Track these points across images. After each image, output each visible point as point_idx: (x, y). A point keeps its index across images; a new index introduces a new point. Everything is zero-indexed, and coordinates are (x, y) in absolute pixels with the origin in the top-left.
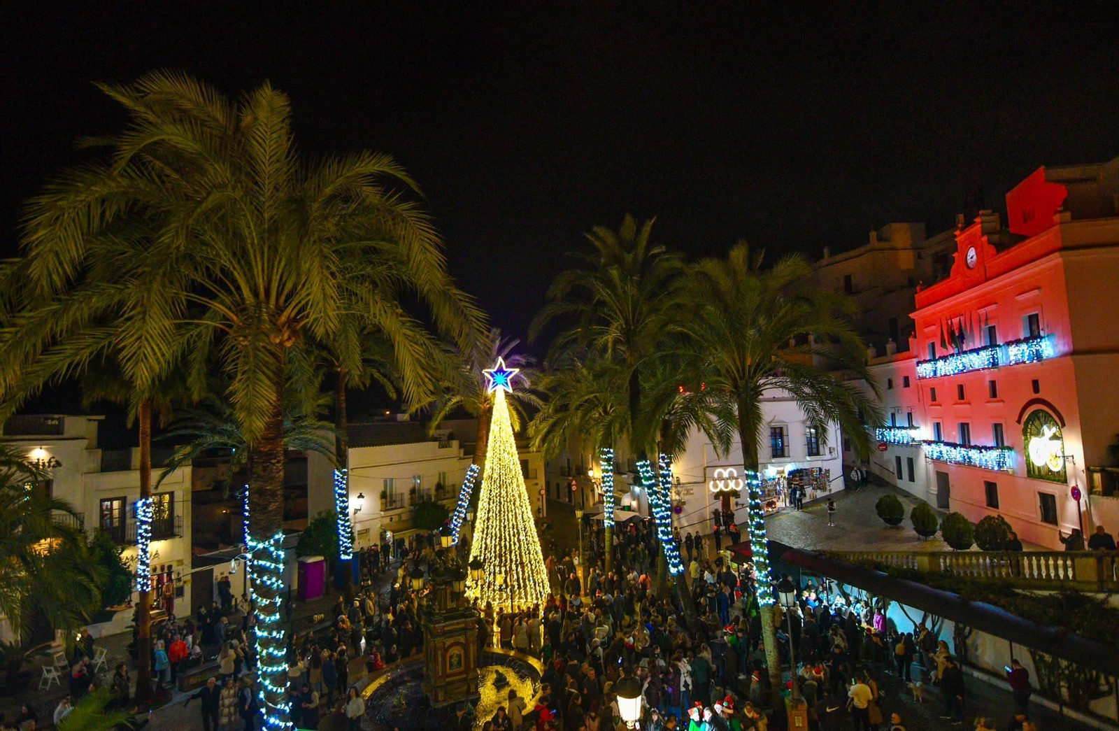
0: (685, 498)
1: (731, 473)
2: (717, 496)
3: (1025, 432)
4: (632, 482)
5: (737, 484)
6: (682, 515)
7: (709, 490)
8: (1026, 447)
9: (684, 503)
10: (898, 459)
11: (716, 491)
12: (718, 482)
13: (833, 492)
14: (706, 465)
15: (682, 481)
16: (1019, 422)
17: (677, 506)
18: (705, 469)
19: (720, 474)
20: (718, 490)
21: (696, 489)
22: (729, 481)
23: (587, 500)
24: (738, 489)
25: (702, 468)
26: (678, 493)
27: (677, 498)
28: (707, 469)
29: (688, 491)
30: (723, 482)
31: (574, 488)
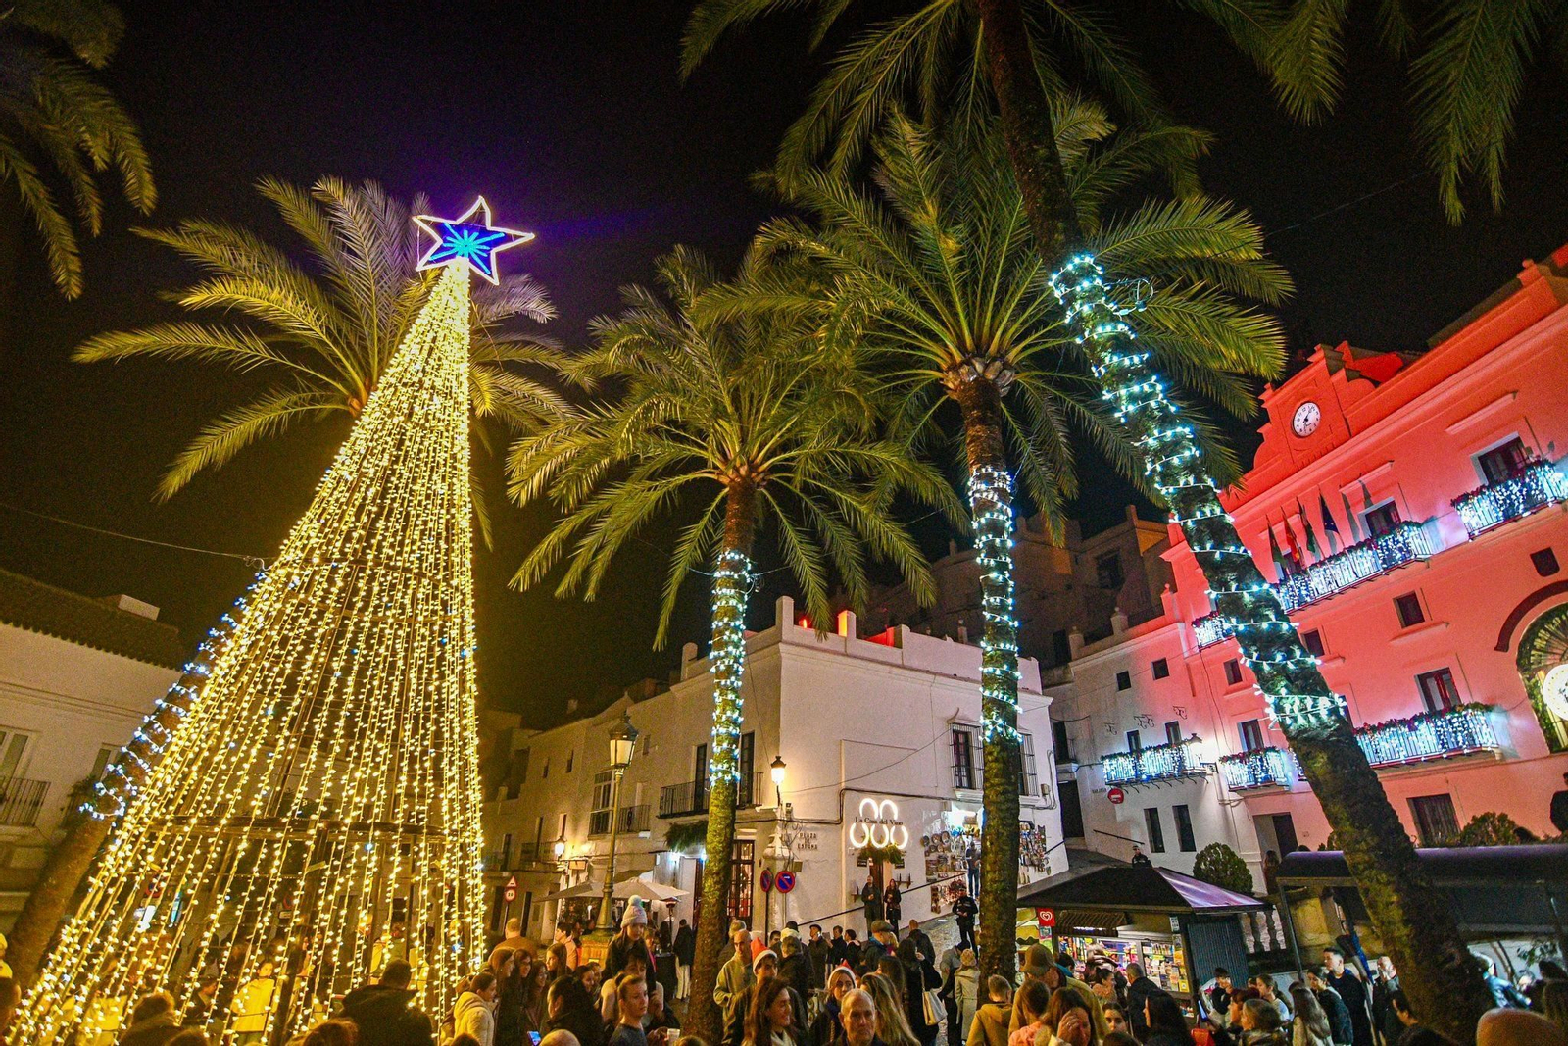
0: (801, 856)
1: (887, 809)
2: (862, 858)
3: (1523, 664)
4: (662, 843)
5: (898, 836)
6: (791, 896)
7: (848, 843)
8: (1533, 692)
9: (799, 866)
10: (1152, 815)
11: (860, 845)
12: (865, 826)
13: (1052, 874)
14: (843, 786)
15: (796, 815)
16: (1502, 645)
17: (784, 873)
18: (841, 794)
19: (868, 807)
20: (865, 844)
21: (822, 837)
22: (885, 827)
23: (536, 918)
24: (901, 847)
25: (836, 790)
26: (787, 843)
27: (786, 852)
28: (848, 794)
29: (807, 838)
30: (874, 826)
31: (510, 895)
